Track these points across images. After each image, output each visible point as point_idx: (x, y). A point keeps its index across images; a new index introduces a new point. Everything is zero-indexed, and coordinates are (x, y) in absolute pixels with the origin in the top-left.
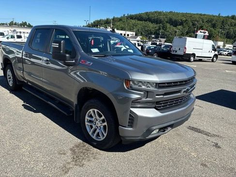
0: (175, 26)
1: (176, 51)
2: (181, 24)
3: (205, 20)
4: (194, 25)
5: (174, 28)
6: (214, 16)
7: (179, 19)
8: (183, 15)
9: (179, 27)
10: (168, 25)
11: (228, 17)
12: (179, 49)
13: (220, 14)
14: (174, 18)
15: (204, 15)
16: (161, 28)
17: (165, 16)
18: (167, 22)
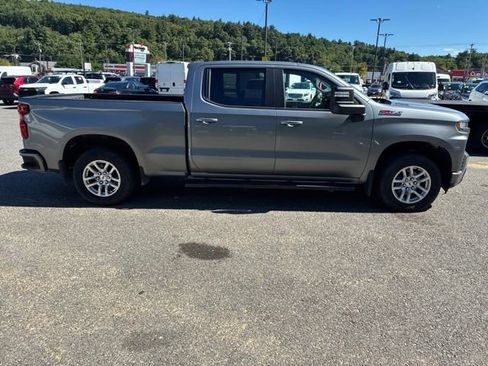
0: (65, 32)
1: (168, 89)
2: (77, 28)
3: (125, 23)
4: (104, 31)
5: (63, 36)
6: (138, 16)
7: (68, 17)
8: (76, 9)
9: (76, 35)
10: (48, 31)
11: (163, 18)
12: (174, 85)
13: (147, 12)
14: (57, 16)
15: (118, 12)
16: (33, 37)
17: (33, 11)
18: (42, 23)
